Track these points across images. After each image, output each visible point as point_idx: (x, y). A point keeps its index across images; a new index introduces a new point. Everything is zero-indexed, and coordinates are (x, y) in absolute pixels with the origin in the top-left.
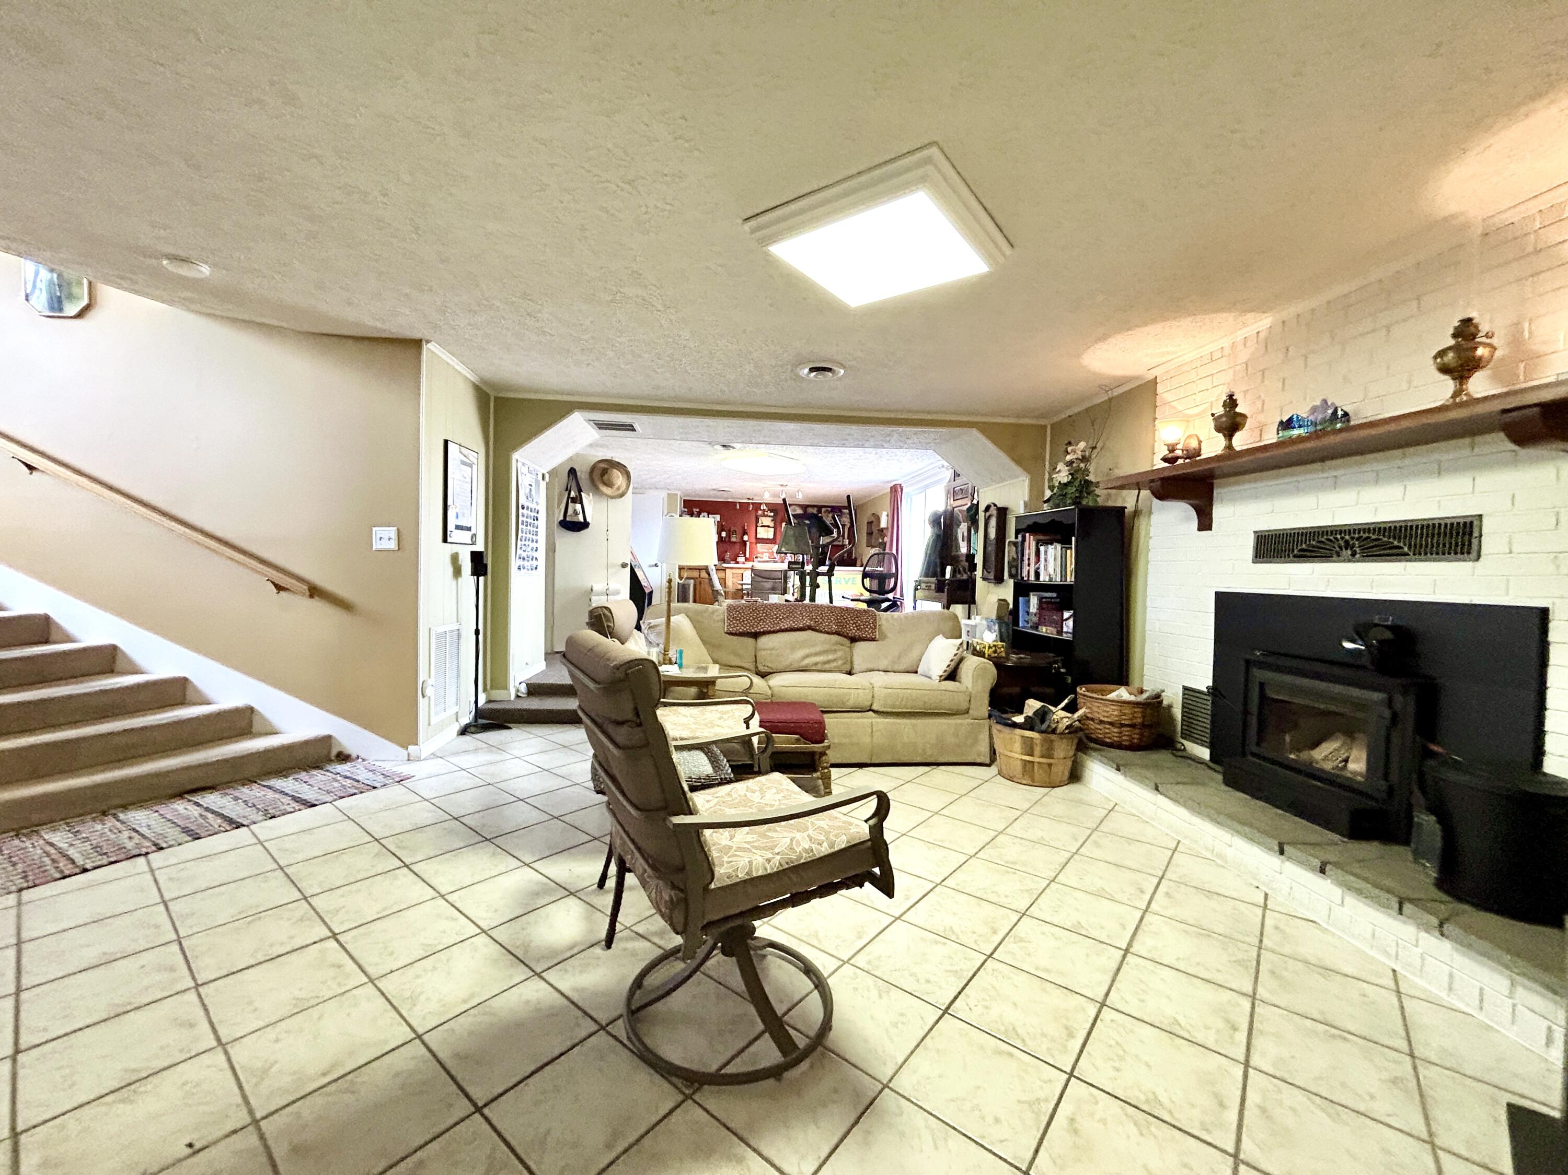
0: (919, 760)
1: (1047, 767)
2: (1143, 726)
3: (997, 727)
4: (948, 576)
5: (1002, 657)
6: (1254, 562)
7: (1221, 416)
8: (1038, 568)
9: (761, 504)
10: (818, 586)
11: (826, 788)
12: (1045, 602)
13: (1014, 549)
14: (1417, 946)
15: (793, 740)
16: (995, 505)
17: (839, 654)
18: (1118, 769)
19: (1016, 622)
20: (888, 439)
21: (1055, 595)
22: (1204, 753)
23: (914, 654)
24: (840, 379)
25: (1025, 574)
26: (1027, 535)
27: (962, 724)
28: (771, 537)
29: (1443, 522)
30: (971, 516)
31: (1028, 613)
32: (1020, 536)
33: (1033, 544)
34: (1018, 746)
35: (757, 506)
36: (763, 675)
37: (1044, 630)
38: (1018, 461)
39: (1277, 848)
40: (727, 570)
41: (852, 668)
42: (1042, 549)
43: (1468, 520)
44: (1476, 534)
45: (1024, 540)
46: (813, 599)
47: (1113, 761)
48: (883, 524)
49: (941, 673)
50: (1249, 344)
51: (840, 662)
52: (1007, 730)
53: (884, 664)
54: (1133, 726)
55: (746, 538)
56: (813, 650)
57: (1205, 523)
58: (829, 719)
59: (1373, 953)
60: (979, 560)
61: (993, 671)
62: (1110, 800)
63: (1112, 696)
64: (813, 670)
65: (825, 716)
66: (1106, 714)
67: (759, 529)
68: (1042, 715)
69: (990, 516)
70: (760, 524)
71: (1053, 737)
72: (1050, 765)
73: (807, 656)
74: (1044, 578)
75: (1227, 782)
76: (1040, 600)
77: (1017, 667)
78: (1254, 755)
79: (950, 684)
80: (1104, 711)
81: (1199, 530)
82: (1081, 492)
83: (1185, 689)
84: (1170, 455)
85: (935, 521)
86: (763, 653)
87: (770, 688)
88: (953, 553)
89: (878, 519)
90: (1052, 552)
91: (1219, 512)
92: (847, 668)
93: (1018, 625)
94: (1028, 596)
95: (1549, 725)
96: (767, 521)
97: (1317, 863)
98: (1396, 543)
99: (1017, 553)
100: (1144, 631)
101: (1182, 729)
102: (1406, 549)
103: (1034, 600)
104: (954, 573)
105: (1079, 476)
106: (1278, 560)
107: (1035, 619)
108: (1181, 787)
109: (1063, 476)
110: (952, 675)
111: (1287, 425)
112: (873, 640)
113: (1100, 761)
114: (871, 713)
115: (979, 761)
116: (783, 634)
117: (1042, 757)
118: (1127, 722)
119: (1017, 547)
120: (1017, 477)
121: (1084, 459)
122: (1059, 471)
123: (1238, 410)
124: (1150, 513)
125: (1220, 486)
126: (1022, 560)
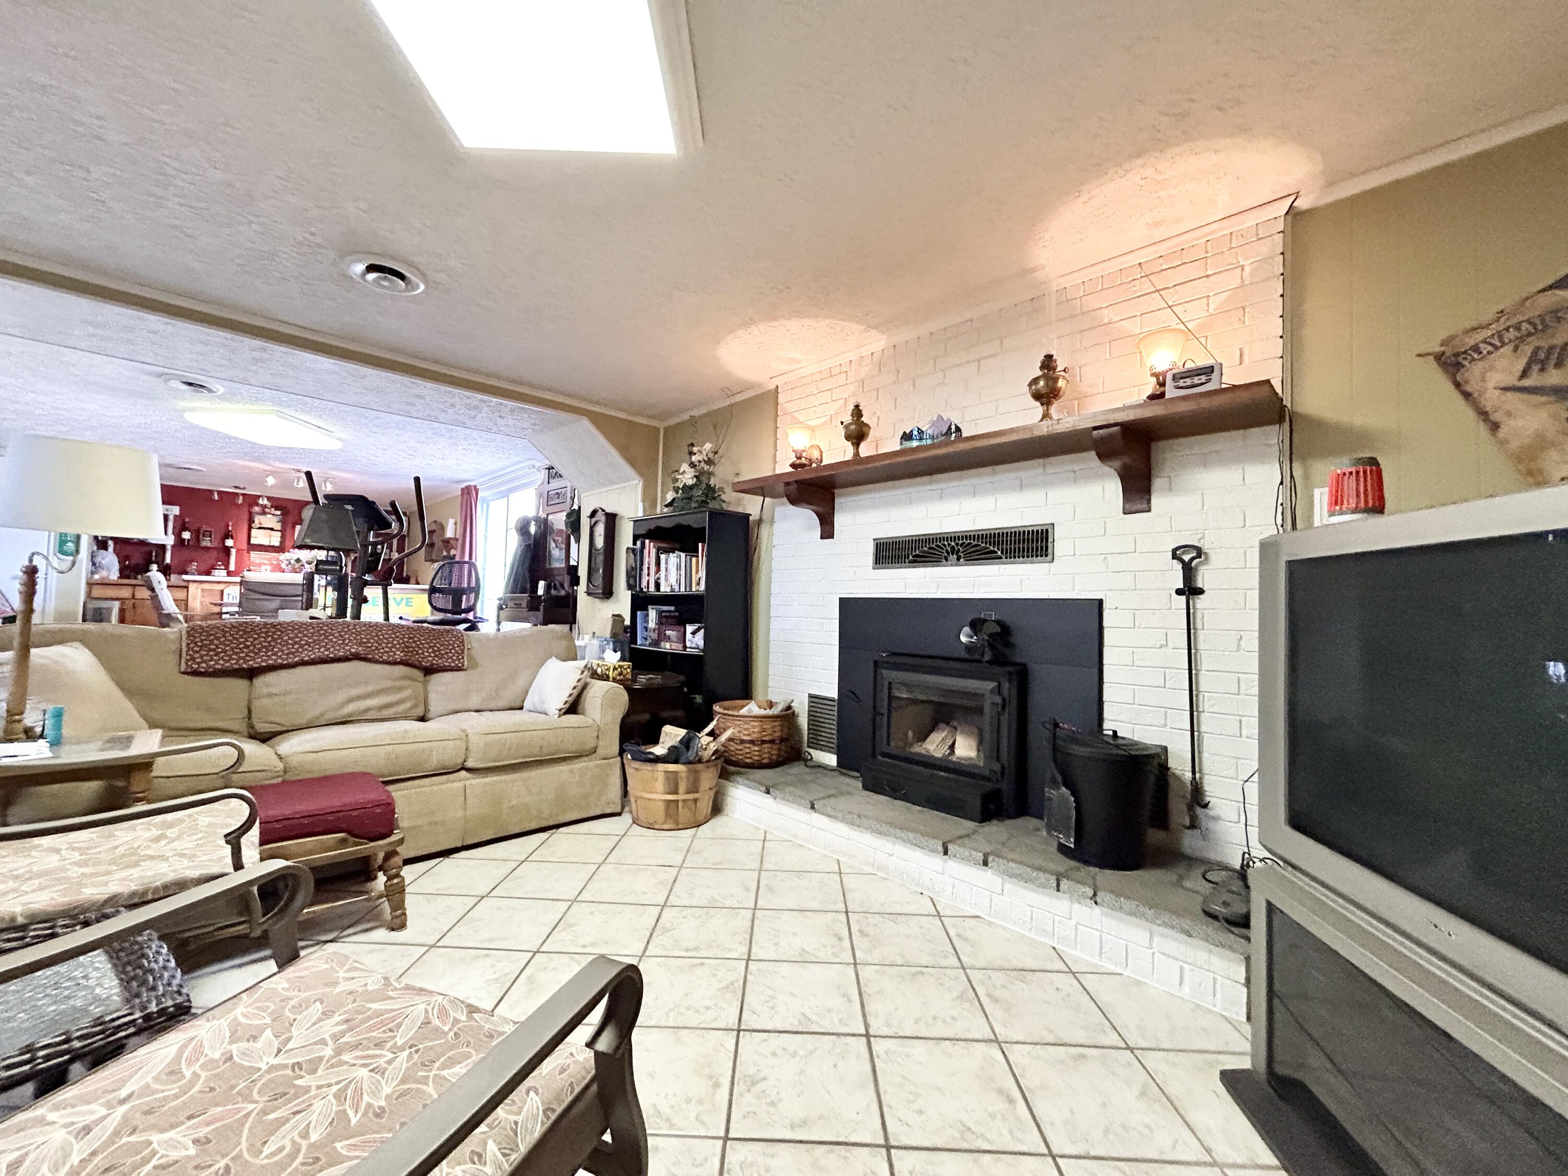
0: (534, 826)
1: (691, 803)
2: (782, 740)
3: (632, 767)
4: (541, 592)
5: (628, 680)
6: (874, 568)
7: (850, 424)
8: (659, 579)
9: (259, 497)
10: (365, 600)
11: (394, 909)
12: (665, 617)
13: (633, 556)
14: (1070, 919)
15: (332, 843)
16: (603, 510)
17: (408, 692)
18: (768, 792)
19: (634, 640)
20: (473, 413)
21: (672, 608)
22: (831, 759)
23: (521, 683)
24: (416, 300)
25: (644, 584)
26: (647, 541)
27: (586, 768)
28: (277, 544)
29: (1026, 530)
30: (572, 523)
31: (646, 628)
32: (639, 543)
33: (653, 551)
34: (660, 785)
35: (252, 500)
36: (264, 738)
37: (667, 646)
38: (632, 462)
39: (941, 849)
40: (192, 587)
41: (426, 710)
42: (663, 557)
43: (1044, 528)
44: (1050, 540)
45: (643, 544)
46: (357, 616)
47: (761, 784)
48: (449, 534)
49: (561, 705)
50: (864, 363)
51: (408, 705)
52: (648, 767)
53: (475, 702)
54: (772, 742)
55: (229, 543)
56: (361, 690)
57: (827, 532)
58: (398, 793)
59: (1032, 935)
60: (583, 573)
61: (625, 696)
62: (758, 829)
63: (744, 711)
64: (359, 721)
65: (390, 788)
66: (746, 732)
67: (254, 532)
68: (687, 743)
69: (596, 523)
70: (256, 524)
71: (699, 767)
72: (696, 800)
73: (351, 700)
74: (665, 589)
75: (866, 788)
76: (660, 614)
77: (646, 689)
78: (885, 755)
79: (572, 719)
80: (746, 729)
81: (822, 538)
82: (707, 496)
83: (811, 696)
84: (798, 462)
85: (523, 529)
86: (265, 701)
87: (280, 757)
88: (547, 566)
89: (442, 528)
90: (673, 561)
91: (841, 520)
92: (420, 712)
93: (636, 643)
94: (647, 610)
95: (1106, 696)
96: (272, 520)
97: (980, 856)
98: (991, 548)
99: (635, 562)
100: (768, 641)
101: (808, 738)
102: (999, 553)
103: (652, 614)
104: (548, 588)
105: (704, 479)
106: (897, 565)
107: (654, 636)
108: (832, 800)
109: (687, 477)
110: (573, 707)
111: (907, 437)
112: (459, 669)
113: (744, 785)
114: (463, 773)
115: (608, 811)
116: (308, 668)
117: (688, 793)
118: (766, 738)
119: (635, 556)
120: (628, 480)
121: (709, 462)
122: (684, 472)
123: (863, 419)
124: (772, 522)
125: (841, 496)
126: (641, 569)
